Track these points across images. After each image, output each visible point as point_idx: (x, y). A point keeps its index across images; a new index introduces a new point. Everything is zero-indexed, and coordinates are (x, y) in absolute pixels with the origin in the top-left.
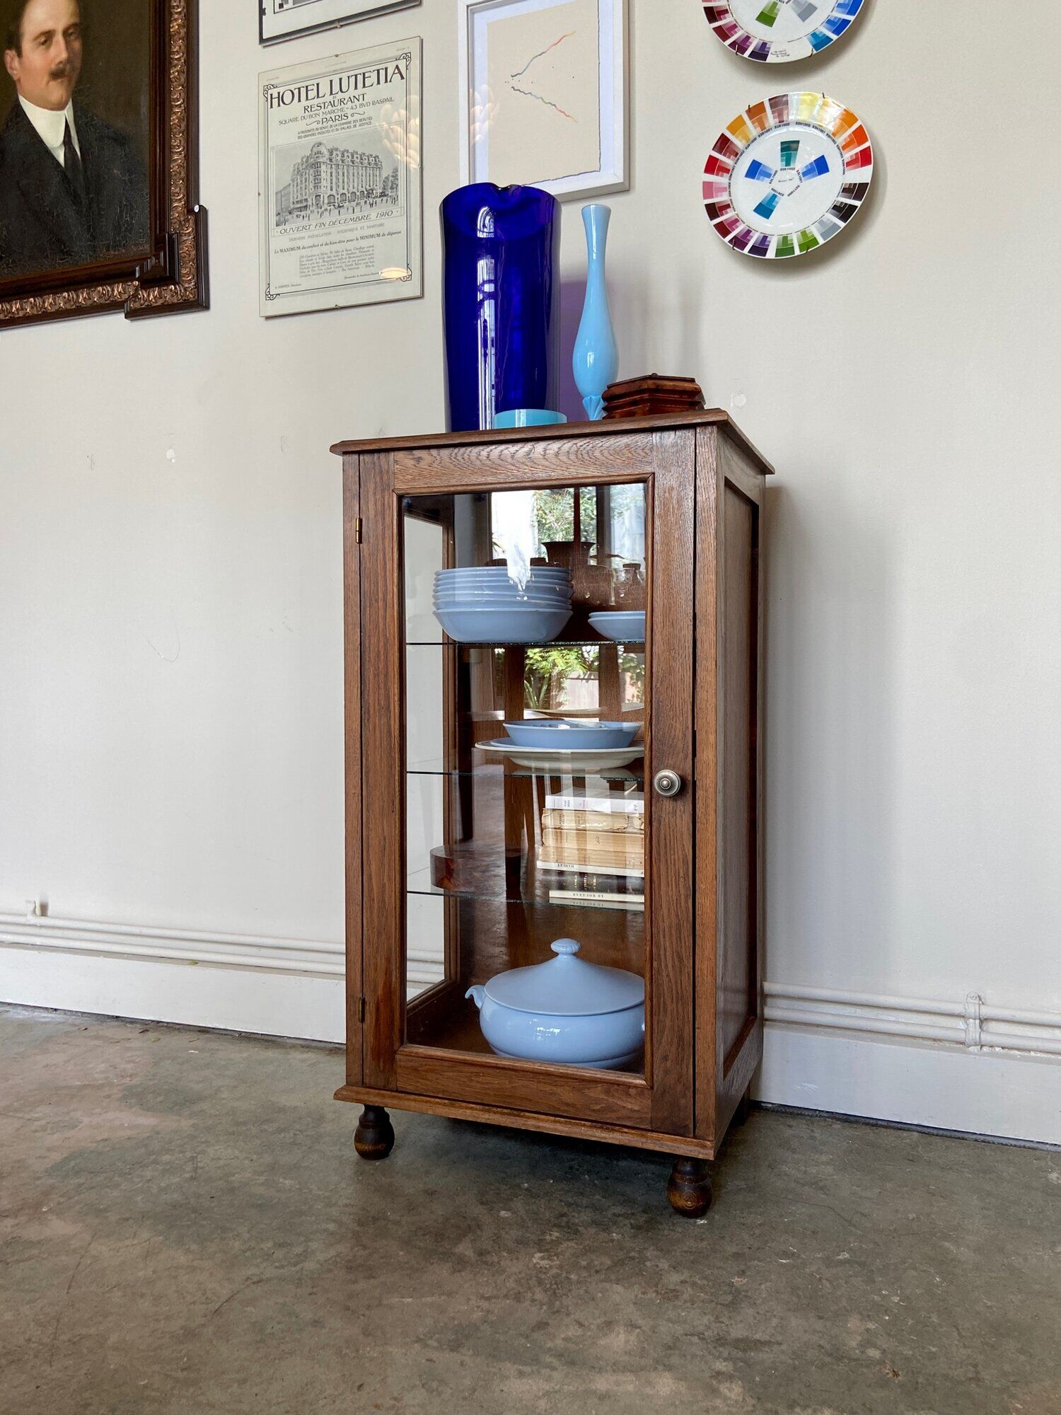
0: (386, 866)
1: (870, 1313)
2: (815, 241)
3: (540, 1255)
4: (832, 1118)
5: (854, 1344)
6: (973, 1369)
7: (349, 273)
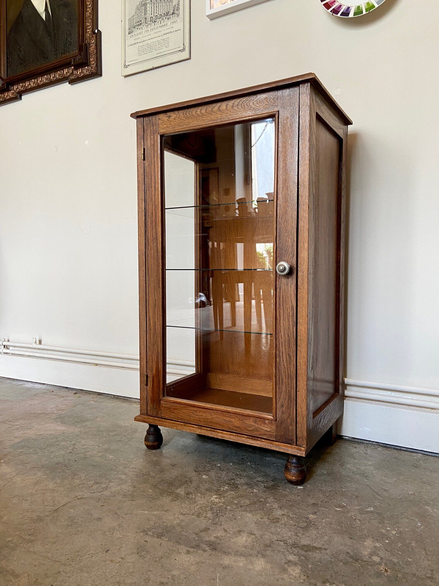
0: (156, 314)
1: (378, 538)
2: (373, 6)
3: (215, 496)
4: (378, 445)
5: (366, 553)
6: (430, 572)
7: (158, 51)
